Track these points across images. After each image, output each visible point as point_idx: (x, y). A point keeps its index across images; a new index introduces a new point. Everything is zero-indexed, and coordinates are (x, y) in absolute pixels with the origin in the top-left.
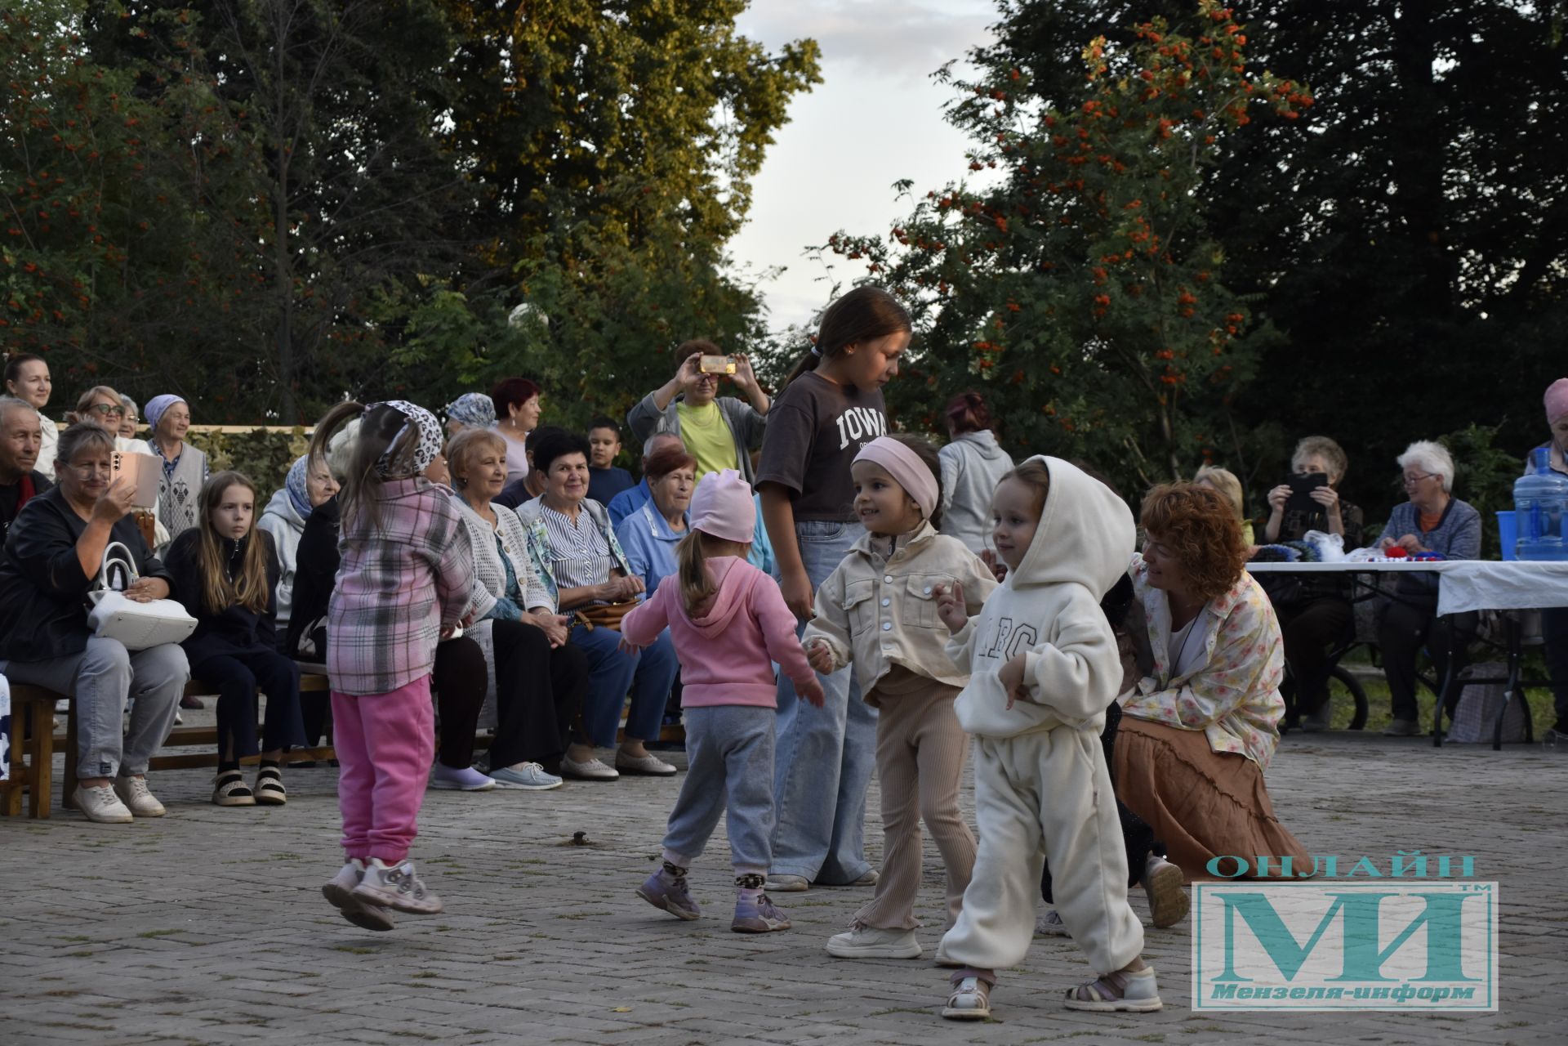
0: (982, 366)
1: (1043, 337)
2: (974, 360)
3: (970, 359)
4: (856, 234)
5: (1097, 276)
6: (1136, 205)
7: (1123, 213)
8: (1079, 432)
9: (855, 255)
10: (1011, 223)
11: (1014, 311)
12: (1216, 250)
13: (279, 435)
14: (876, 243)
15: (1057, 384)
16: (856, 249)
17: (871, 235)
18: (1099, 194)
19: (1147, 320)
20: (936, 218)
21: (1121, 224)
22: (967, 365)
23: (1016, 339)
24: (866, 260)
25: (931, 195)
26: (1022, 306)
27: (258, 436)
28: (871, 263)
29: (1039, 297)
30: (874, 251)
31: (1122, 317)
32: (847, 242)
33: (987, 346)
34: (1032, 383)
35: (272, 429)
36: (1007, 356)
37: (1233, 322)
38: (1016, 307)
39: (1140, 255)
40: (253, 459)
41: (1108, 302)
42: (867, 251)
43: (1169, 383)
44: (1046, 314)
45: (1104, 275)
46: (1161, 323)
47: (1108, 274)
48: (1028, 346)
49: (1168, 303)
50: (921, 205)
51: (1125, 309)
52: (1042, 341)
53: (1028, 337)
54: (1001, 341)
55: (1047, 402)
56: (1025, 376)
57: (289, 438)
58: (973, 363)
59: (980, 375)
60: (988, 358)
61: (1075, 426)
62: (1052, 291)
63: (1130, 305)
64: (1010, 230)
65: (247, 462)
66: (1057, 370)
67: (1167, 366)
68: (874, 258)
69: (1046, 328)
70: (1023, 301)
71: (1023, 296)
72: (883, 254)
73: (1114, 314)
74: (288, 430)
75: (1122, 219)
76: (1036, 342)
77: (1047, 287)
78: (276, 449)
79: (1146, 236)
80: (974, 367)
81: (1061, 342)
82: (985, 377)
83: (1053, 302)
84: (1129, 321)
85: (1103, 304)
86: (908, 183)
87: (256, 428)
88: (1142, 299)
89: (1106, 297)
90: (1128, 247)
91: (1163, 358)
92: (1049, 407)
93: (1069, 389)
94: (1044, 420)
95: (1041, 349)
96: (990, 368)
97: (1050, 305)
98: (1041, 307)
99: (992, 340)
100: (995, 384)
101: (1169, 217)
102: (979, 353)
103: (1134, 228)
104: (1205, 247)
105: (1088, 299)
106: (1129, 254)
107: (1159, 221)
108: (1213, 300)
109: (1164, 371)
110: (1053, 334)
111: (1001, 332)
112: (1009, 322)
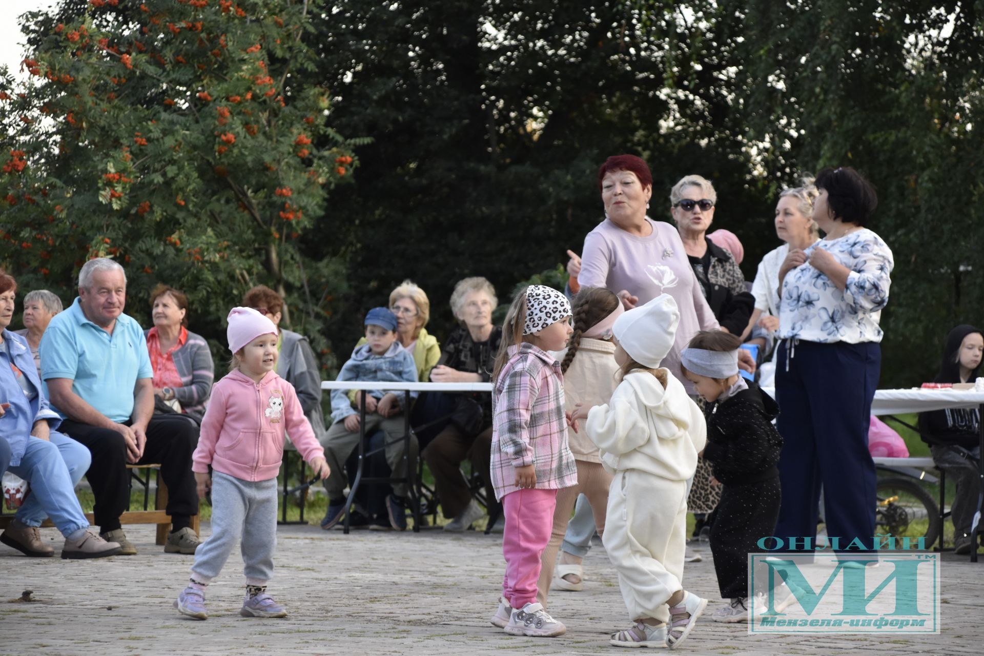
0: (113, 196)
1: (171, 171)
2: (105, 189)
3: (99, 189)
5: (222, 115)
6: (255, 49)
7: (245, 56)
8: (206, 262)
10: (135, 60)
11: (141, 145)
12: (323, 94)
15: (180, 216)
18: (218, 36)
19: (267, 159)
21: (245, 67)
22: (97, 194)
26: (149, 140)
29: (165, 132)
31: (242, 154)
33: (117, 177)
34: (158, 214)
36: (136, 187)
37: (341, 164)
38: (144, 141)
39: (257, 96)
41: (233, 140)
43: (287, 219)
44: (174, 149)
45: (228, 114)
46: (279, 162)
47: (231, 113)
48: (157, 178)
49: (285, 145)
51: (246, 148)
52: (170, 175)
53: (155, 171)
54: (130, 173)
55: (174, 233)
56: (151, 207)
58: (103, 193)
59: (110, 203)
60: (119, 189)
61: (203, 256)
62: (178, 127)
63: (250, 142)
64: (135, 66)
66: (183, 203)
67: (284, 203)
69: (172, 162)
70: (151, 135)
71: (150, 131)
72: (10, 82)
73: (236, 151)
75: (243, 61)
76: (164, 175)
77: (172, 123)
79: (267, 79)
80: (104, 197)
81: (187, 177)
82: (115, 207)
83: (179, 138)
84: (249, 159)
85: (228, 142)
88: (261, 138)
89: (230, 136)
90: (249, 89)
91: (282, 195)
92: (175, 237)
93: (191, 221)
94: (171, 252)
95: (168, 183)
96: (119, 198)
97: (176, 141)
98: (169, 141)
99: (122, 172)
100: (124, 214)
101: (284, 61)
102: (109, 184)
103: (255, 71)
104: (313, 91)
105: (212, 137)
106: (249, 96)
107: (276, 64)
108: (322, 142)
109: (283, 207)
110: (181, 168)
111: (130, 164)
112: (135, 156)
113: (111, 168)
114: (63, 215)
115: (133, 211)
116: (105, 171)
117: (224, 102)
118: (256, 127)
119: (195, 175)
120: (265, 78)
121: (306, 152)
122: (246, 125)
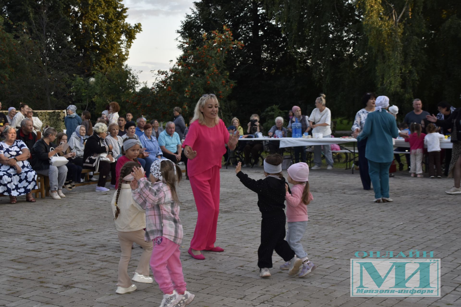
1: (198, 89)
4: (162, 70)
5: (208, 78)
6: (214, 65)
7: (212, 66)
9: (162, 74)
12: (228, 72)
13: (58, 112)
14: (166, 72)
16: (163, 73)
17: (165, 70)
18: (207, 62)
19: (216, 86)
20: (177, 67)
22: (184, 95)
23: (193, 89)
24: (164, 75)
25: (176, 63)
26: (194, 84)
27: (54, 112)
28: (165, 76)
29: (197, 82)
30: (166, 73)
32: (161, 72)
35: (57, 111)
36: (192, 93)
37: (231, 86)
38: (193, 84)
39: (214, 74)
40: (53, 117)
42: (165, 73)
46: (219, 86)
48: (195, 91)
49: (220, 83)
50: (175, 65)
53: (195, 89)
56: (194, 96)
57: (60, 112)
59: (186, 96)
60: (188, 93)
63: (213, 83)
64: (191, 69)
65: (52, 117)
68: (166, 75)
69: (198, 88)
71: (194, 82)
72: (168, 74)
73: (210, 85)
74: (60, 111)
75: (212, 67)
76: (197, 90)
77: (198, 80)
78: (57, 115)
79: (216, 71)
82: (188, 97)
84: (213, 86)
85: (209, 83)
86: (172, 61)
87: (54, 111)
88: (215, 82)
89: (209, 82)
90: (213, 72)
91: (220, 93)
95: (197, 92)
98: (197, 84)
99: (188, 90)
100: (189, 98)
101: (220, 67)
102: (186, 92)
103: (214, 69)
104: (226, 72)
105: (206, 82)
106: (213, 74)
107: (218, 67)
108: (227, 82)
109: (220, 95)
110: (200, 89)
111: (190, 89)
112: (191, 87)
113: (187, 89)
114: (178, 99)
115: (191, 97)
116: (186, 90)
117: (208, 76)
118: (214, 80)
119: (203, 90)
120: (216, 70)
121: (224, 84)
122: (212, 80)
